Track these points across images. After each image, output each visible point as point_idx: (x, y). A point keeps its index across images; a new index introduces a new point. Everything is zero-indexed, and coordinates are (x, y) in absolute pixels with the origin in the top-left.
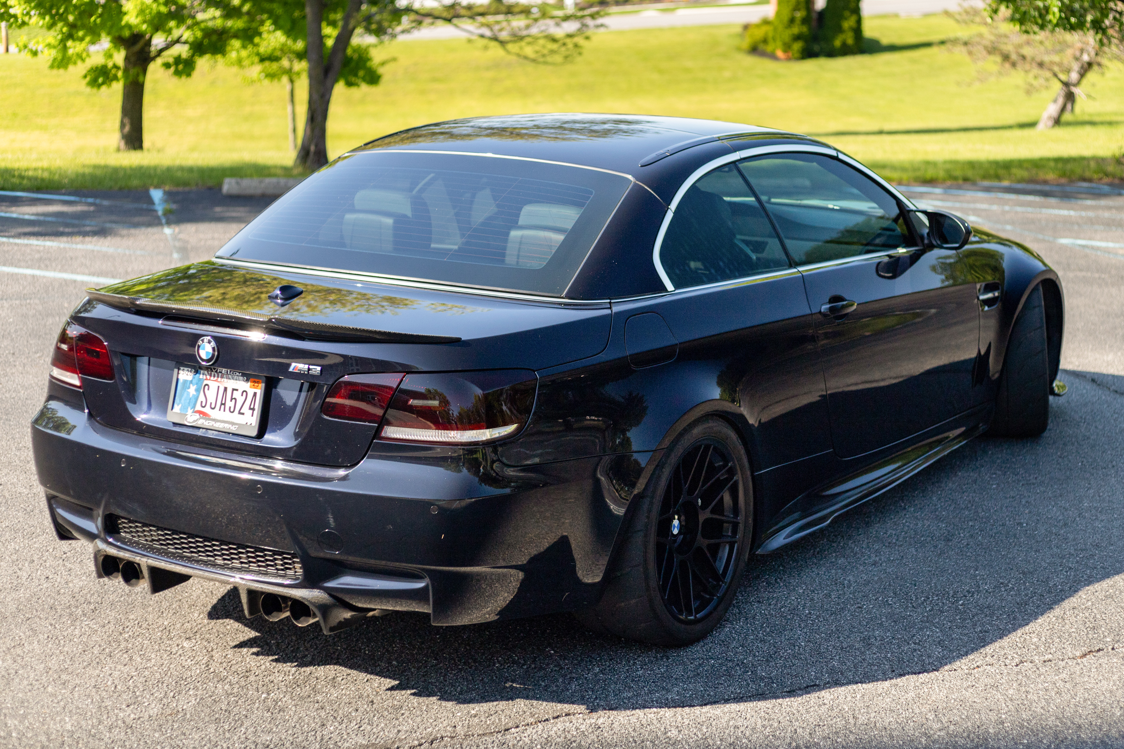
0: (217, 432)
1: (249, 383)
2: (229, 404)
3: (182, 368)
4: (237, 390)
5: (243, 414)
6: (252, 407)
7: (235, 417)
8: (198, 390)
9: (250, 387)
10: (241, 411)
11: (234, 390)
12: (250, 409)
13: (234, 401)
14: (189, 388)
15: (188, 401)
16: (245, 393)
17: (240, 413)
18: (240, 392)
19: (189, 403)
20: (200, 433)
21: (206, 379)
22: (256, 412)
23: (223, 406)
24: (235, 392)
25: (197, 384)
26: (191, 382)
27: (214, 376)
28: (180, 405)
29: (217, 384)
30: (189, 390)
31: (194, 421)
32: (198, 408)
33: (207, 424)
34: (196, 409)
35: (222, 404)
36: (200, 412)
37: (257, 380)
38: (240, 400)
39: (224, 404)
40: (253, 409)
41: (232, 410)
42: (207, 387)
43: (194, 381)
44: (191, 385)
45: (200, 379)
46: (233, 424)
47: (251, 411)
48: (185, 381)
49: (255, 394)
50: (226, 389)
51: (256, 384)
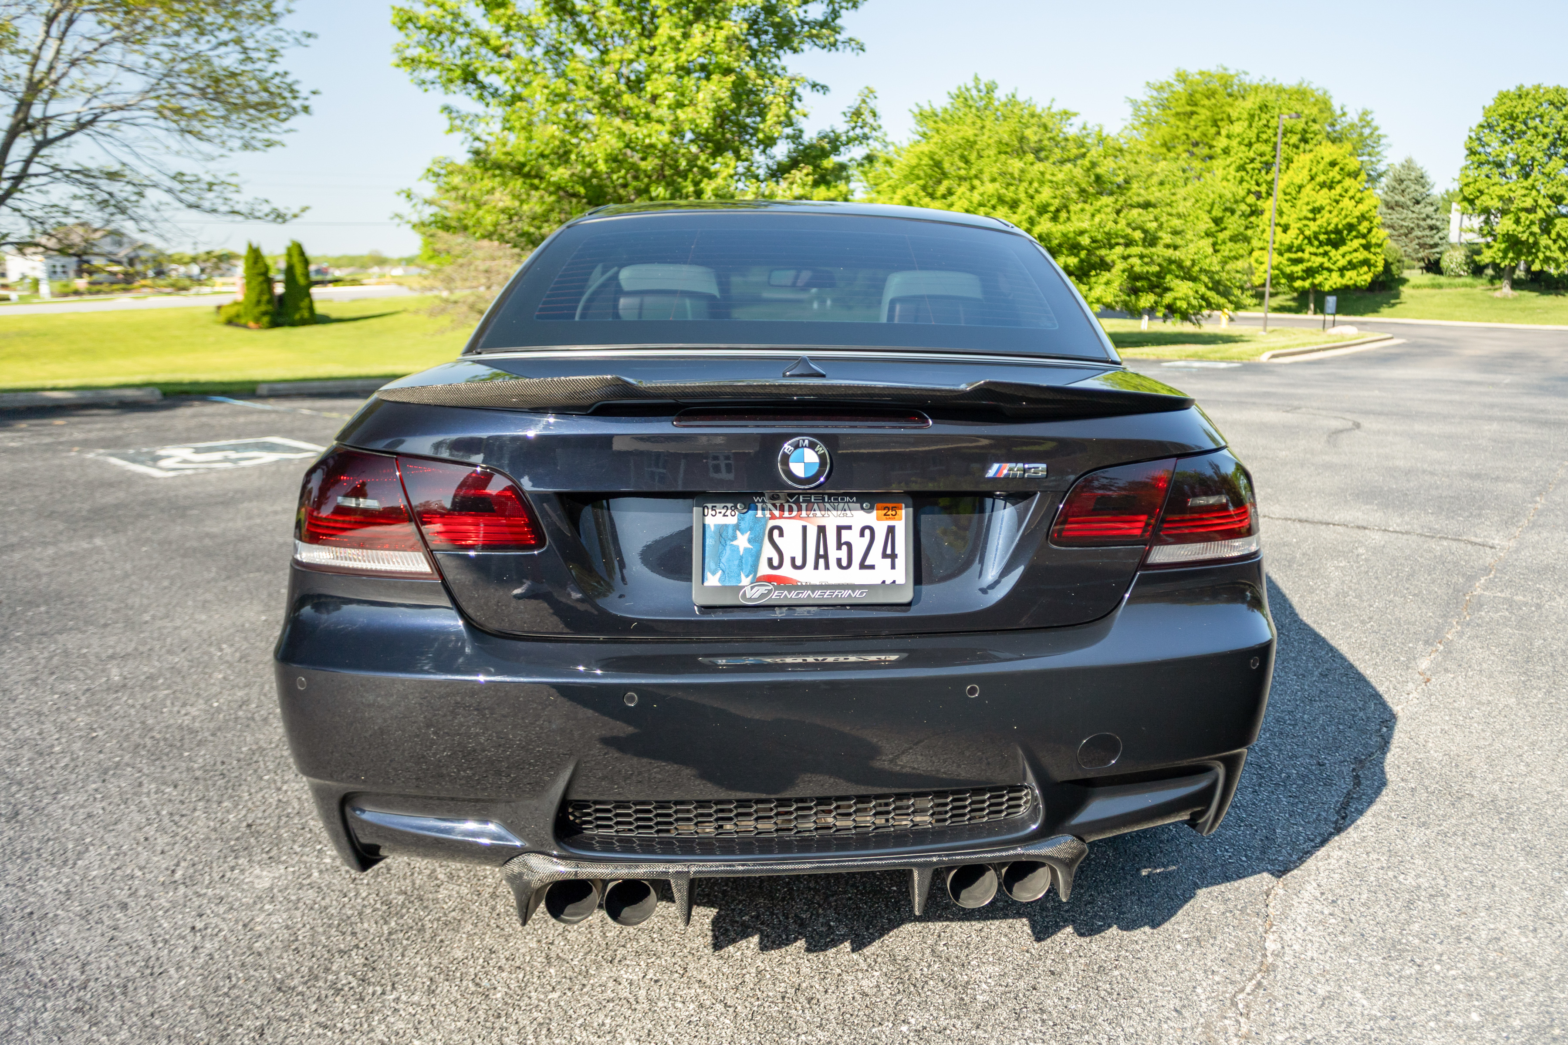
0: (815, 608)
1: (875, 512)
2: (834, 554)
3: (710, 505)
4: (849, 528)
5: (872, 567)
6: (889, 551)
7: (855, 576)
8: (756, 541)
9: (878, 519)
10: (867, 563)
11: (840, 529)
12: (885, 555)
13: (844, 548)
14: (735, 538)
15: (736, 562)
16: (867, 532)
17: (863, 566)
18: (856, 530)
19: (740, 566)
20: (779, 614)
21: (773, 517)
22: (900, 561)
23: (822, 562)
24: (844, 532)
25: (751, 529)
26: (737, 527)
27: (791, 510)
28: (720, 573)
29: (798, 525)
30: (735, 543)
31: (763, 596)
32: (764, 570)
33: (792, 596)
34: (759, 574)
35: (818, 556)
36: (769, 579)
37: (890, 505)
38: (860, 546)
39: (826, 557)
40: (893, 556)
41: (844, 563)
42: (776, 533)
43: (743, 525)
44: (738, 533)
45: (757, 520)
46: (853, 587)
47: (889, 560)
48: (721, 530)
49: (891, 530)
50: (822, 530)
51: (890, 512)
